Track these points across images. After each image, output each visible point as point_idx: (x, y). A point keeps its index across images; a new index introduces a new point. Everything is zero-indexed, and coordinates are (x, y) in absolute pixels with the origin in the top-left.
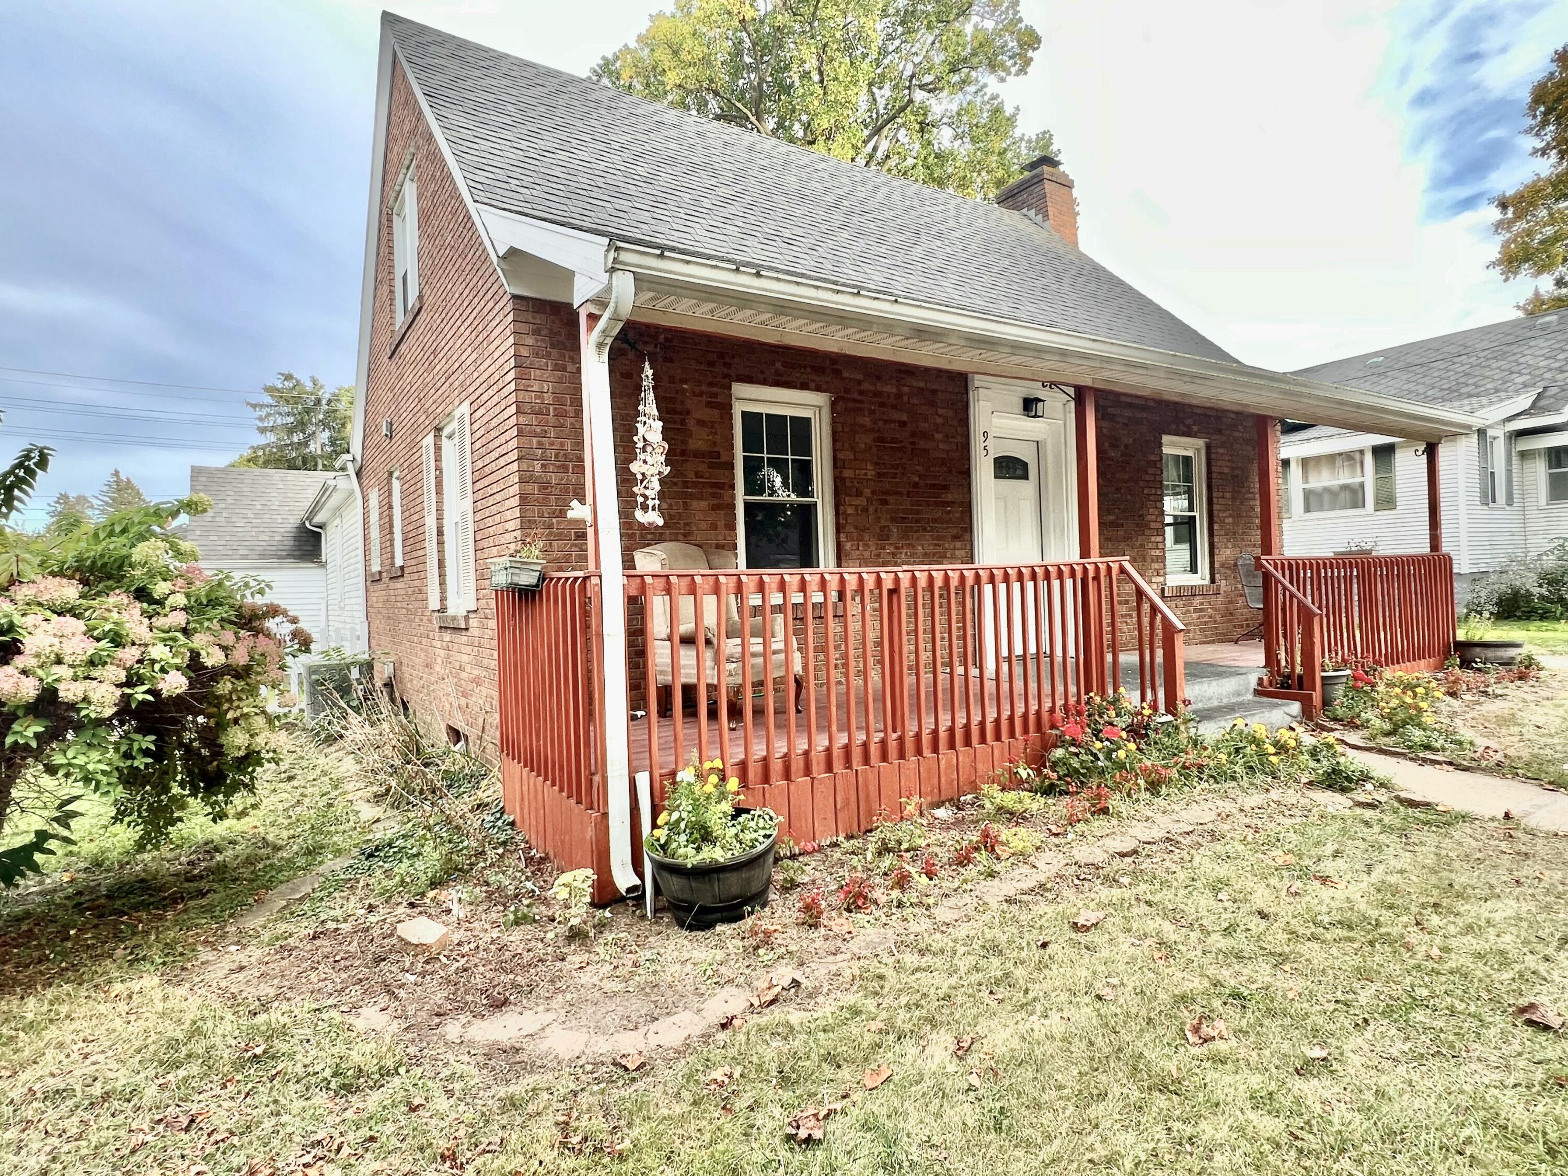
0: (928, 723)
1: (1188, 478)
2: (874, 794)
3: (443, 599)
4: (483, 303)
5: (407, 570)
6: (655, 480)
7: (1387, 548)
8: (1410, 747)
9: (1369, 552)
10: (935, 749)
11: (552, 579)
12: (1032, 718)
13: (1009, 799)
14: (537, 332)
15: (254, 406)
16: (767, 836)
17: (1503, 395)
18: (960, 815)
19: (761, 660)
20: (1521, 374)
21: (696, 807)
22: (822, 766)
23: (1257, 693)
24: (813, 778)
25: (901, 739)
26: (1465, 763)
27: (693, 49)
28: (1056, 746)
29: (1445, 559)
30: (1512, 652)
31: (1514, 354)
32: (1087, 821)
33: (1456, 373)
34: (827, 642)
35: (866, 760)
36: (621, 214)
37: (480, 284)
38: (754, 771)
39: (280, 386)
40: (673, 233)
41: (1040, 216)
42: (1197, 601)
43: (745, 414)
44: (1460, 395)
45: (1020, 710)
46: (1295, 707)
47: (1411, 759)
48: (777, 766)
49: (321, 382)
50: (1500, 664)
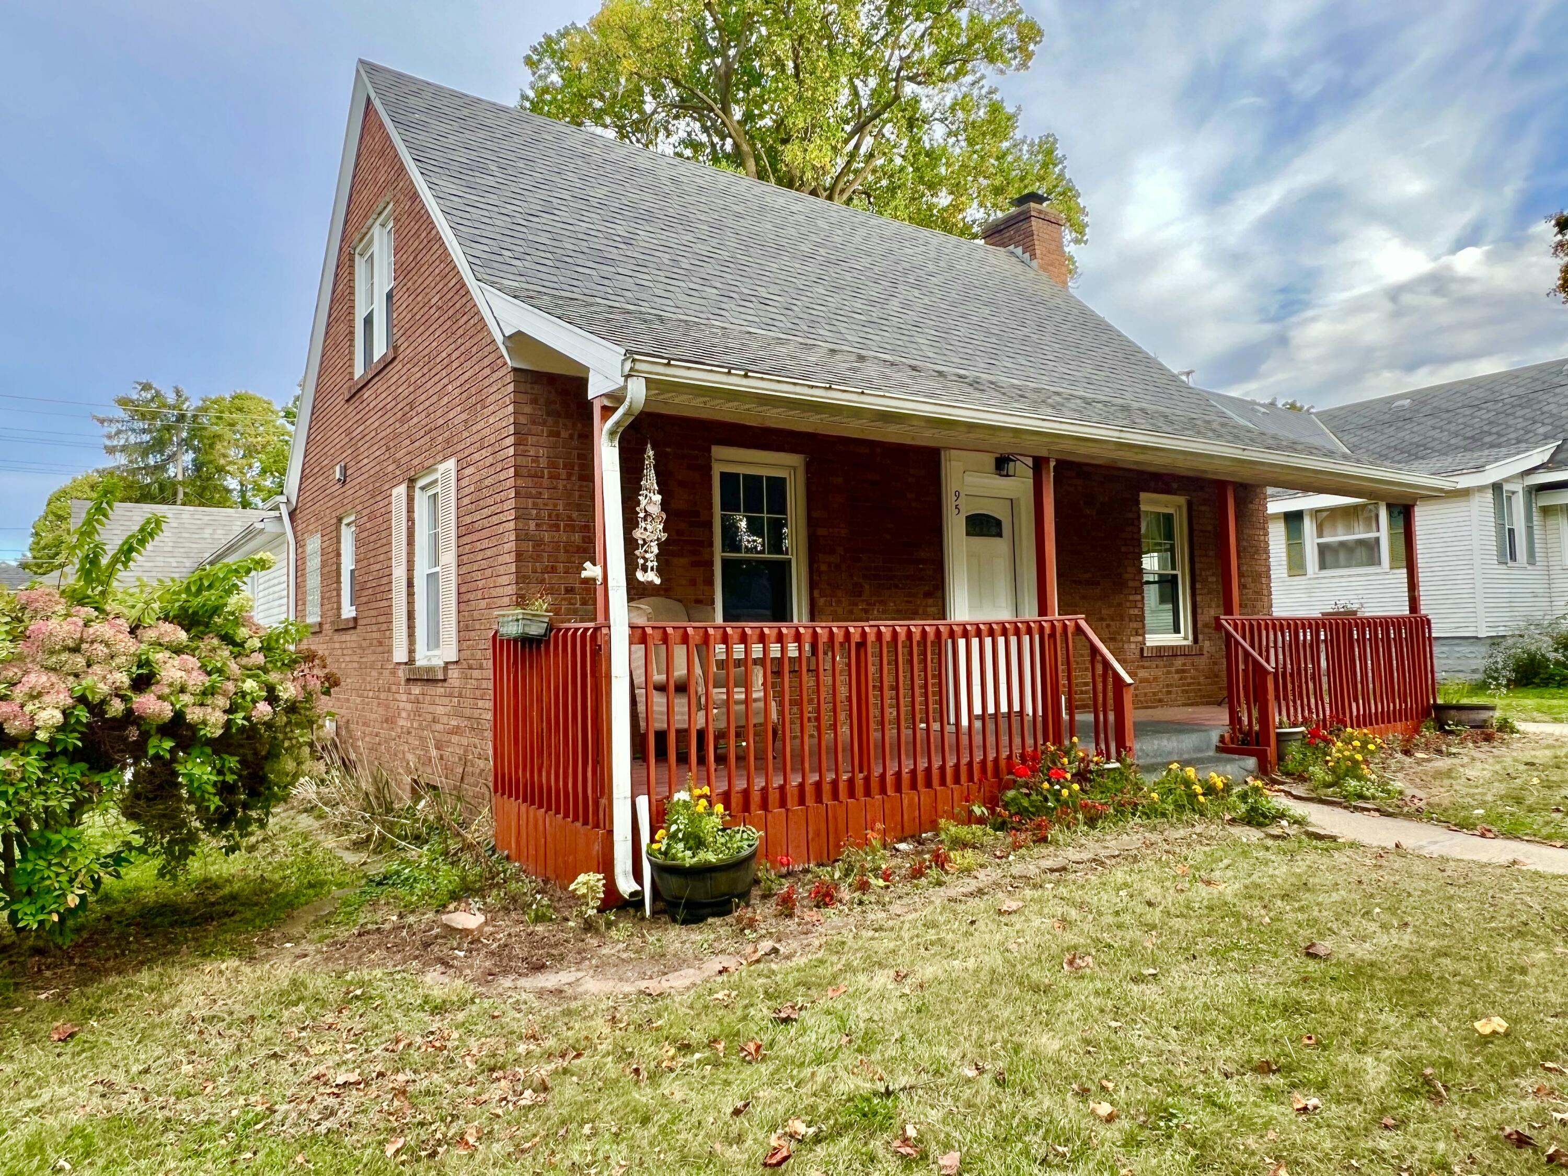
0: (892, 768)
1: (1169, 535)
2: (842, 826)
3: (411, 651)
4: (477, 368)
5: (360, 622)
6: (654, 544)
7: (1372, 610)
8: (1345, 797)
9: (1355, 613)
10: (898, 789)
11: (559, 630)
12: (990, 765)
13: (963, 832)
14: (534, 401)
15: (102, 421)
16: (750, 846)
17: (1524, 445)
18: (920, 848)
19: (743, 707)
20: (1543, 424)
21: (691, 821)
22: (796, 799)
23: (1219, 749)
24: (787, 810)
25: (867, 780)
26: (1390, 810)
27: (650, 36)
28: (1009, 789)
29: (1422, 621)
30: (1484, 715)
31: (1539, 402)
32: (1028, 848)
33: (1482, 420)
34: (801, 696)
35: (835, 796)
36: (606, 282)
37: (474, 350)
38: (736, 800)
39: (135, 397)
40: (656, 299)
41: (1028, 254)
42: (1179, 662)
43: (723, 475)
44: (1483, 445)
45: (978, 757)
46: (1251, 762)
47: (1345, 808)
48: (756, 797)
49: (185, 393)
50: (1472, 727)
